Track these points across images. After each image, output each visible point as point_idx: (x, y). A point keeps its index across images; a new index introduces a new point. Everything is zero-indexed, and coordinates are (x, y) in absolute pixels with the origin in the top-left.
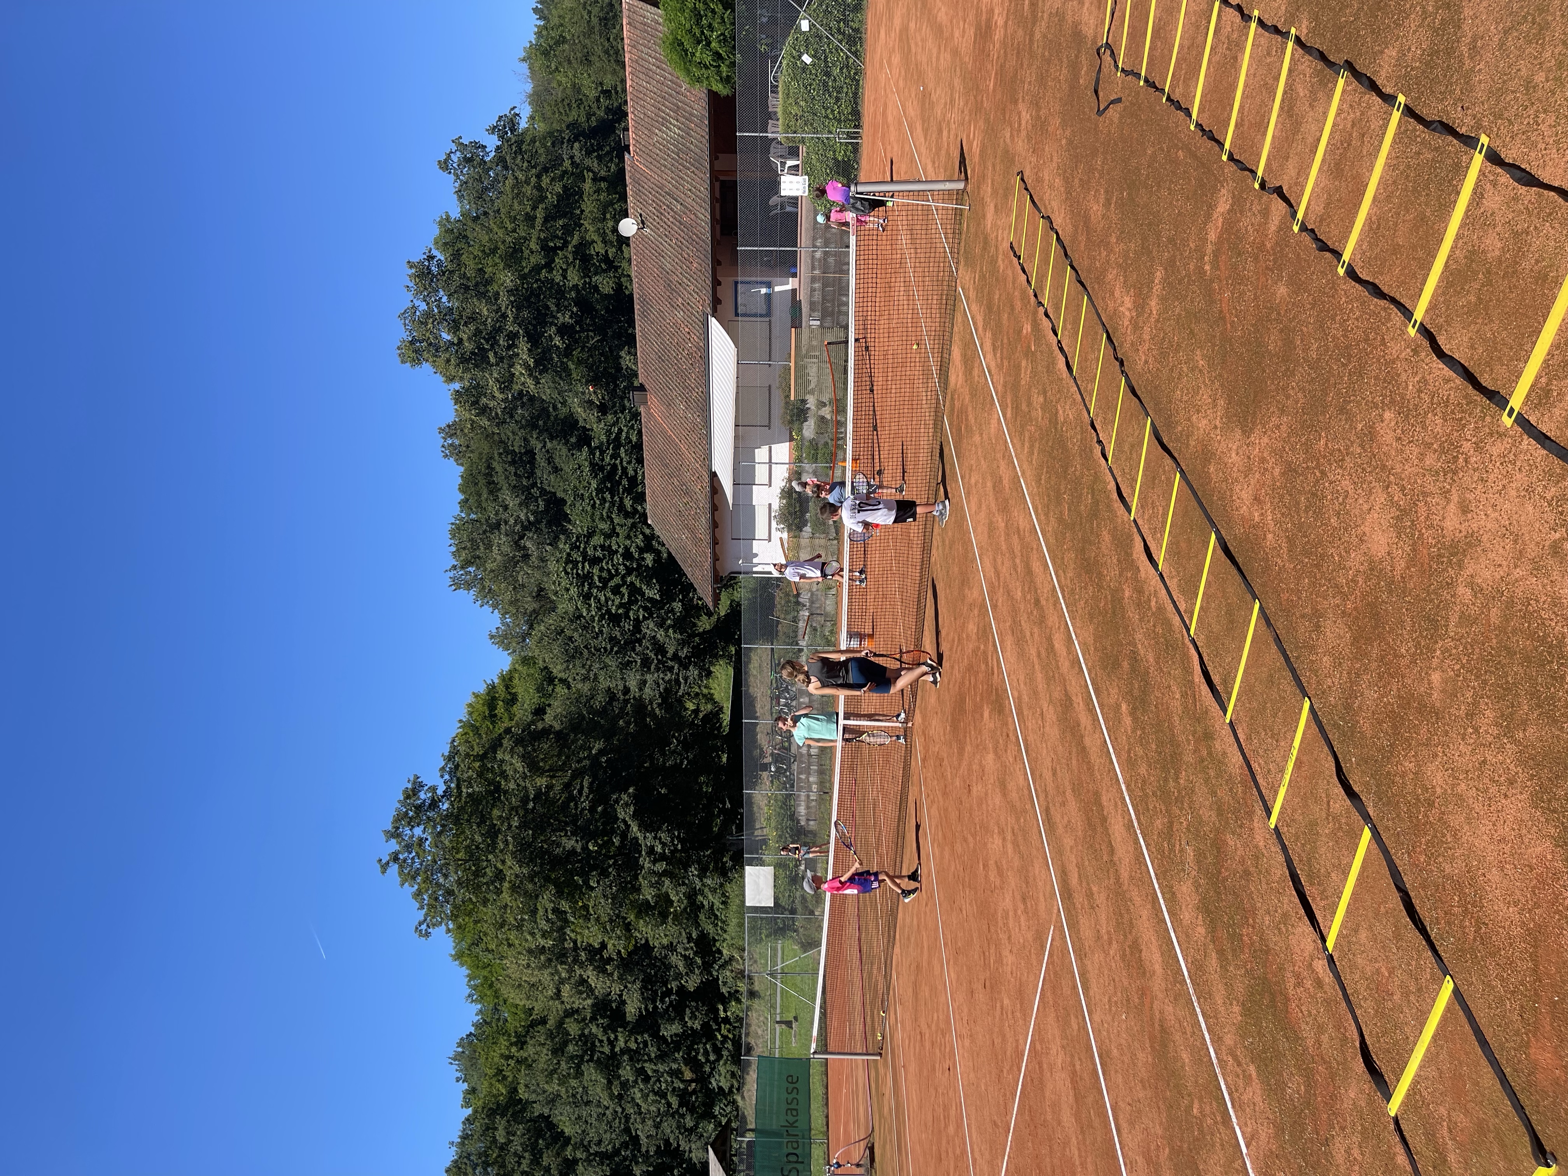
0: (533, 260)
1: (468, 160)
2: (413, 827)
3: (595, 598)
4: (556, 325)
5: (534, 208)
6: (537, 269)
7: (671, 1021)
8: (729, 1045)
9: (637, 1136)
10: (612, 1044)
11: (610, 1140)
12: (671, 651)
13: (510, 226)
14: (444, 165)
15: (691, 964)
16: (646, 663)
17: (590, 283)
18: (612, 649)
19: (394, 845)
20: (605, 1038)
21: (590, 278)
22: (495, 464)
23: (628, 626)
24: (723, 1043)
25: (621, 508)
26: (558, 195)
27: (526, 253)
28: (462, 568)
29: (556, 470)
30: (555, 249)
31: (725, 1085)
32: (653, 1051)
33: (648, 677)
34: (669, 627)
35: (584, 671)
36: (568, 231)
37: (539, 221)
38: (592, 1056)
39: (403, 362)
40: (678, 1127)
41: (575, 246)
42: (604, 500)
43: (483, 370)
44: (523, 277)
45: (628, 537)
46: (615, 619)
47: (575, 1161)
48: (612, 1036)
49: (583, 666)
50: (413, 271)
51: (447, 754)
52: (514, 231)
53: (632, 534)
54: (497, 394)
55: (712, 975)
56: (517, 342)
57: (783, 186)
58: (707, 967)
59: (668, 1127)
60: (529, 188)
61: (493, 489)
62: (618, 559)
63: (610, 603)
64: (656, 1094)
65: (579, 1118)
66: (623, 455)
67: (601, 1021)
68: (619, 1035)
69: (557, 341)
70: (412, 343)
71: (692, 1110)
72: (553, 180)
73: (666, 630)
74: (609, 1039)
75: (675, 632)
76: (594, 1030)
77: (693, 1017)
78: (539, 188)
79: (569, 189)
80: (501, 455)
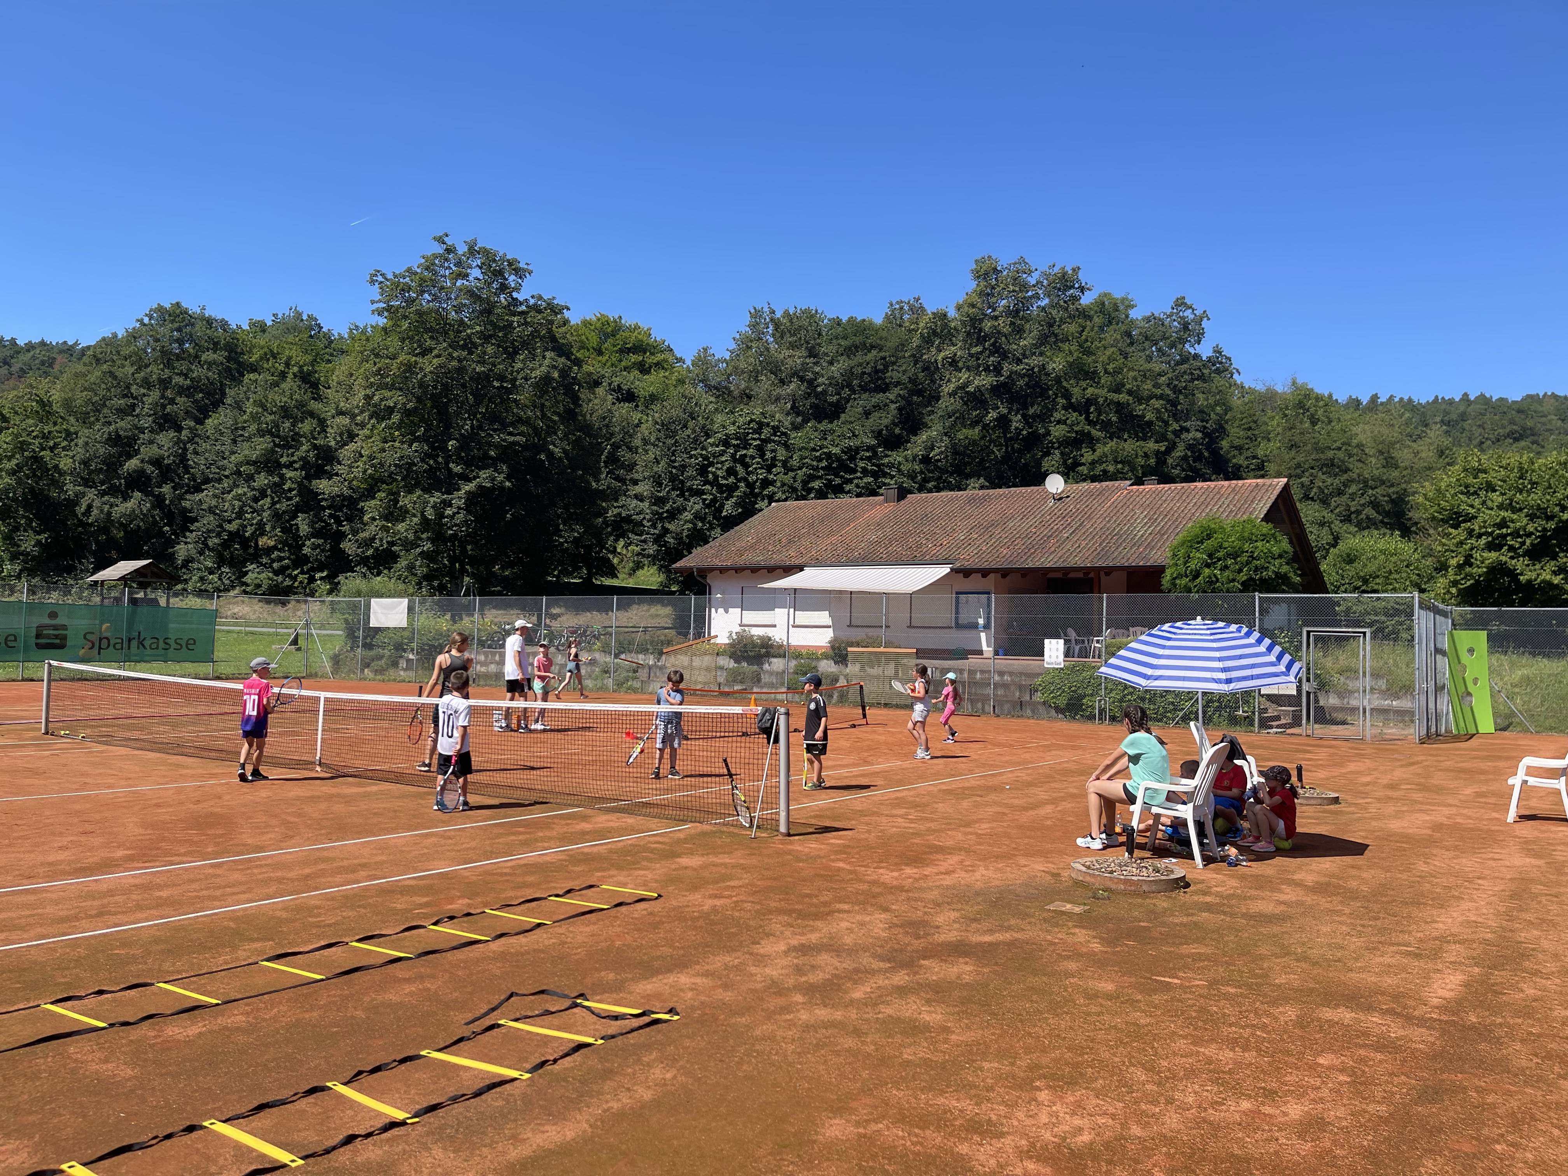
0: (1076, 392)
1: (1185, 326)
2: (481, 268)
3: (724, 451)
4: (1009, 413)
5: (1130, 393)
6: (1067, 395)
7: (312, 524)
8: (288, 582)
9: (202, 491)
10: (290, 465)
11: (198, 463)
12: (671, 527)
13: (1110, 368)
14: (1180, 303)
15: (366, 545)
16: (659, 501)
17: (1052, 447)
18: (675, 467)
19: (462, 249)
20: (295, 458)
21: (1058, 448)
22: (874, 352)
23: (696, 484)
24: (290, 576)
25: (812, 478)
26: (1144, 416)
27: (1084, 384)
28: (772, 320)
29: (867, 414)
30: (1088, 414)
31: (247, 579)
32: (282, 506)
33: (647, 504)
34: (695, 525)
35: (652, 439)
36: (1106, 426)
37: (1115, 397)
38: (279, 446)
39: (977, 261)
40: (209, 531)
41: (1089, 433)
42: (819, 459)
43: (964, 341)
44: (1058, 380)
45: (783, 485)
46: (703, 470)
47: (179, 429)
48: (297, 466)
49: (658, 439)
50: (1070, 272)
51: (555, 302)
52: (1106, 372)
53: (786, 488)
54: (942, 354)
55: (356, 566)
56: (992, 374)
57: (1054, 641)
58: (364, 561)
59: (208, 521)
60: (1150, 387)
61: (850, 351)
62: (762, 474)
63: (719, 466)
64: (241, 508)
65: (222, 434)
66: (865, 480)
67: (311, 454)
68: (298, 473)
69: (992, 415)
70: (995, 270)
71: (226, 545)
72: (1158, 411)
73: (690, 522)
74: (295, 462)
75: (689, 530)
76: (304, 448)
77: (314, 547)
78: (1151, 397)
79: (1149, 427)
80: (884, 358)
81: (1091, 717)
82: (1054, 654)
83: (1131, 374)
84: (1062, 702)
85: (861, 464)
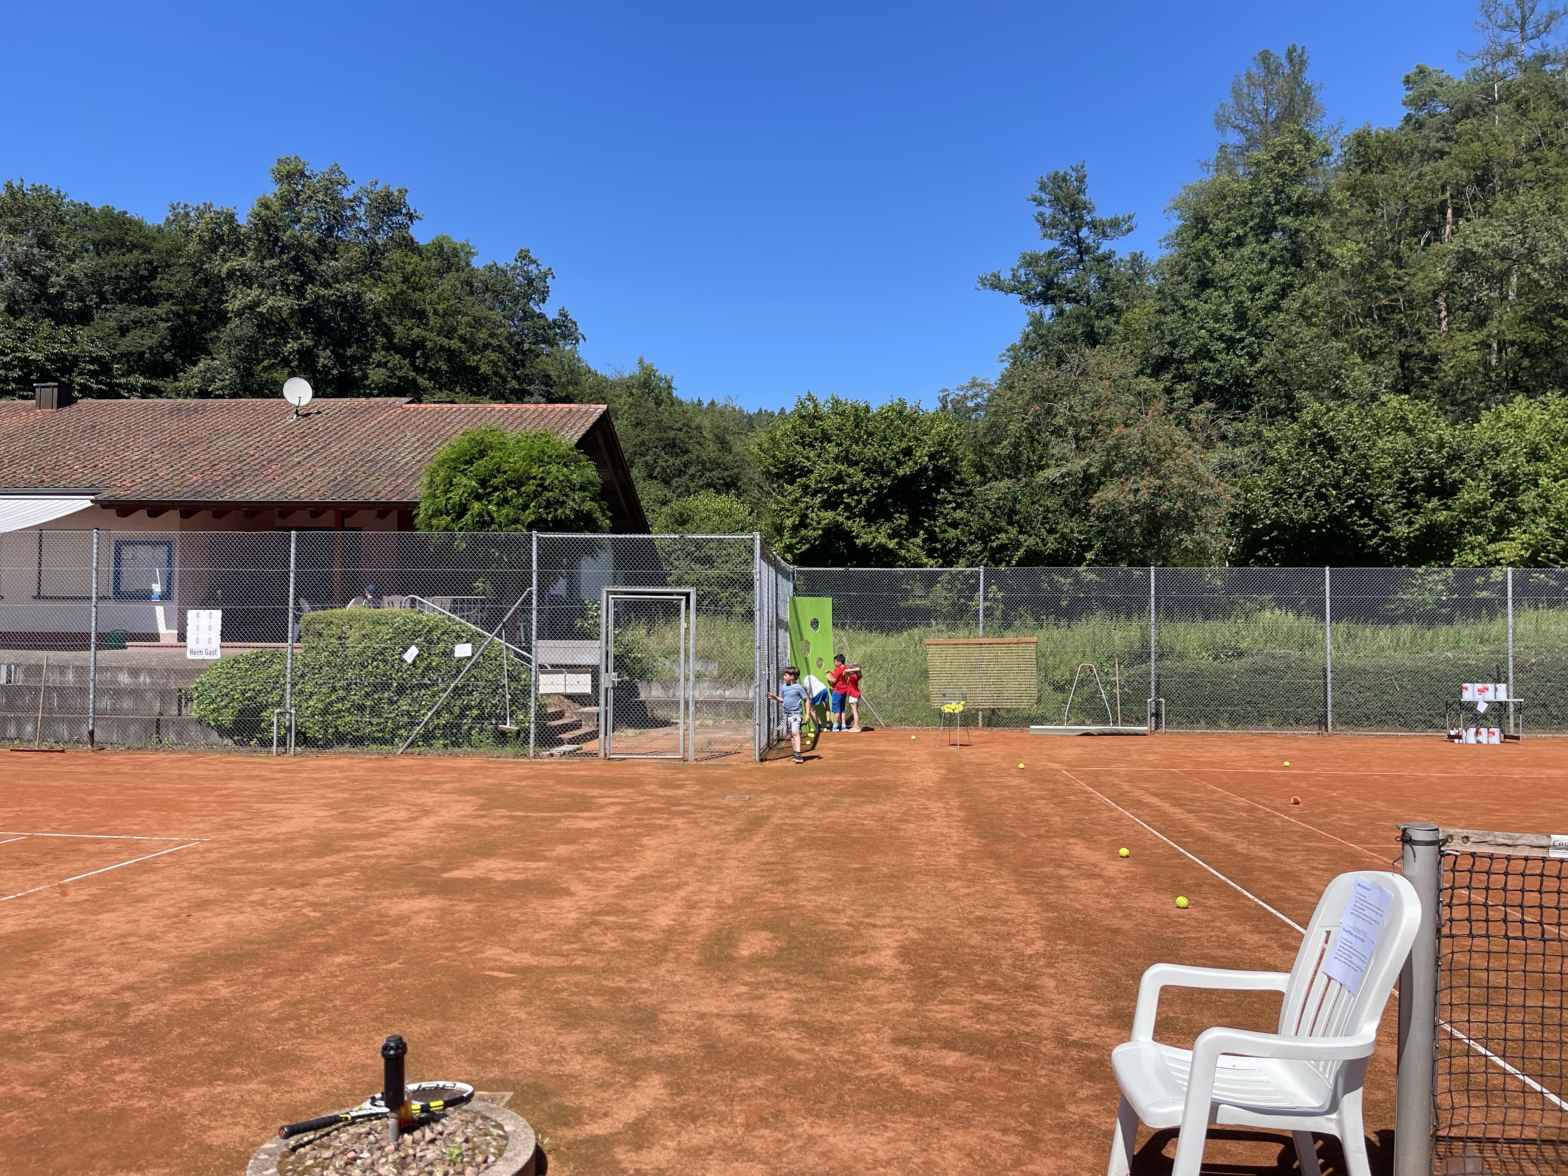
0: (399, 329)
1: (530, 282)
4: (315, 346)
5: (463, 339)
6: (388, 334)
13: (441, 307)
14: (524, 256)
22: (137, 253)
26: (477, 368)
27: (409, 323)
29: (123, 331)
30: (414, 358)
36: (435, 374)
37: (446, 342)
39: (279, 161)
41: (414, 381)
43: (256, 250)
44: (377, 315)
50: (396, 193)
52: (436, 312)
54: (228, 265)
56: (292, 296)
57: (204, 613)
60: (485, 336)
61: (100, 247)
69: (292, 345)
70: (302, 173)
72: (494, 364)
78: (487, 346)
79: (485, 382)
80: (150, 263)
81: (266, 743)
82: (204, 636)
83: (466, 319)
84: (227, 718)
85: (80, 380)
